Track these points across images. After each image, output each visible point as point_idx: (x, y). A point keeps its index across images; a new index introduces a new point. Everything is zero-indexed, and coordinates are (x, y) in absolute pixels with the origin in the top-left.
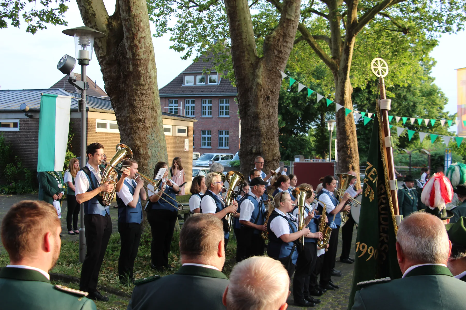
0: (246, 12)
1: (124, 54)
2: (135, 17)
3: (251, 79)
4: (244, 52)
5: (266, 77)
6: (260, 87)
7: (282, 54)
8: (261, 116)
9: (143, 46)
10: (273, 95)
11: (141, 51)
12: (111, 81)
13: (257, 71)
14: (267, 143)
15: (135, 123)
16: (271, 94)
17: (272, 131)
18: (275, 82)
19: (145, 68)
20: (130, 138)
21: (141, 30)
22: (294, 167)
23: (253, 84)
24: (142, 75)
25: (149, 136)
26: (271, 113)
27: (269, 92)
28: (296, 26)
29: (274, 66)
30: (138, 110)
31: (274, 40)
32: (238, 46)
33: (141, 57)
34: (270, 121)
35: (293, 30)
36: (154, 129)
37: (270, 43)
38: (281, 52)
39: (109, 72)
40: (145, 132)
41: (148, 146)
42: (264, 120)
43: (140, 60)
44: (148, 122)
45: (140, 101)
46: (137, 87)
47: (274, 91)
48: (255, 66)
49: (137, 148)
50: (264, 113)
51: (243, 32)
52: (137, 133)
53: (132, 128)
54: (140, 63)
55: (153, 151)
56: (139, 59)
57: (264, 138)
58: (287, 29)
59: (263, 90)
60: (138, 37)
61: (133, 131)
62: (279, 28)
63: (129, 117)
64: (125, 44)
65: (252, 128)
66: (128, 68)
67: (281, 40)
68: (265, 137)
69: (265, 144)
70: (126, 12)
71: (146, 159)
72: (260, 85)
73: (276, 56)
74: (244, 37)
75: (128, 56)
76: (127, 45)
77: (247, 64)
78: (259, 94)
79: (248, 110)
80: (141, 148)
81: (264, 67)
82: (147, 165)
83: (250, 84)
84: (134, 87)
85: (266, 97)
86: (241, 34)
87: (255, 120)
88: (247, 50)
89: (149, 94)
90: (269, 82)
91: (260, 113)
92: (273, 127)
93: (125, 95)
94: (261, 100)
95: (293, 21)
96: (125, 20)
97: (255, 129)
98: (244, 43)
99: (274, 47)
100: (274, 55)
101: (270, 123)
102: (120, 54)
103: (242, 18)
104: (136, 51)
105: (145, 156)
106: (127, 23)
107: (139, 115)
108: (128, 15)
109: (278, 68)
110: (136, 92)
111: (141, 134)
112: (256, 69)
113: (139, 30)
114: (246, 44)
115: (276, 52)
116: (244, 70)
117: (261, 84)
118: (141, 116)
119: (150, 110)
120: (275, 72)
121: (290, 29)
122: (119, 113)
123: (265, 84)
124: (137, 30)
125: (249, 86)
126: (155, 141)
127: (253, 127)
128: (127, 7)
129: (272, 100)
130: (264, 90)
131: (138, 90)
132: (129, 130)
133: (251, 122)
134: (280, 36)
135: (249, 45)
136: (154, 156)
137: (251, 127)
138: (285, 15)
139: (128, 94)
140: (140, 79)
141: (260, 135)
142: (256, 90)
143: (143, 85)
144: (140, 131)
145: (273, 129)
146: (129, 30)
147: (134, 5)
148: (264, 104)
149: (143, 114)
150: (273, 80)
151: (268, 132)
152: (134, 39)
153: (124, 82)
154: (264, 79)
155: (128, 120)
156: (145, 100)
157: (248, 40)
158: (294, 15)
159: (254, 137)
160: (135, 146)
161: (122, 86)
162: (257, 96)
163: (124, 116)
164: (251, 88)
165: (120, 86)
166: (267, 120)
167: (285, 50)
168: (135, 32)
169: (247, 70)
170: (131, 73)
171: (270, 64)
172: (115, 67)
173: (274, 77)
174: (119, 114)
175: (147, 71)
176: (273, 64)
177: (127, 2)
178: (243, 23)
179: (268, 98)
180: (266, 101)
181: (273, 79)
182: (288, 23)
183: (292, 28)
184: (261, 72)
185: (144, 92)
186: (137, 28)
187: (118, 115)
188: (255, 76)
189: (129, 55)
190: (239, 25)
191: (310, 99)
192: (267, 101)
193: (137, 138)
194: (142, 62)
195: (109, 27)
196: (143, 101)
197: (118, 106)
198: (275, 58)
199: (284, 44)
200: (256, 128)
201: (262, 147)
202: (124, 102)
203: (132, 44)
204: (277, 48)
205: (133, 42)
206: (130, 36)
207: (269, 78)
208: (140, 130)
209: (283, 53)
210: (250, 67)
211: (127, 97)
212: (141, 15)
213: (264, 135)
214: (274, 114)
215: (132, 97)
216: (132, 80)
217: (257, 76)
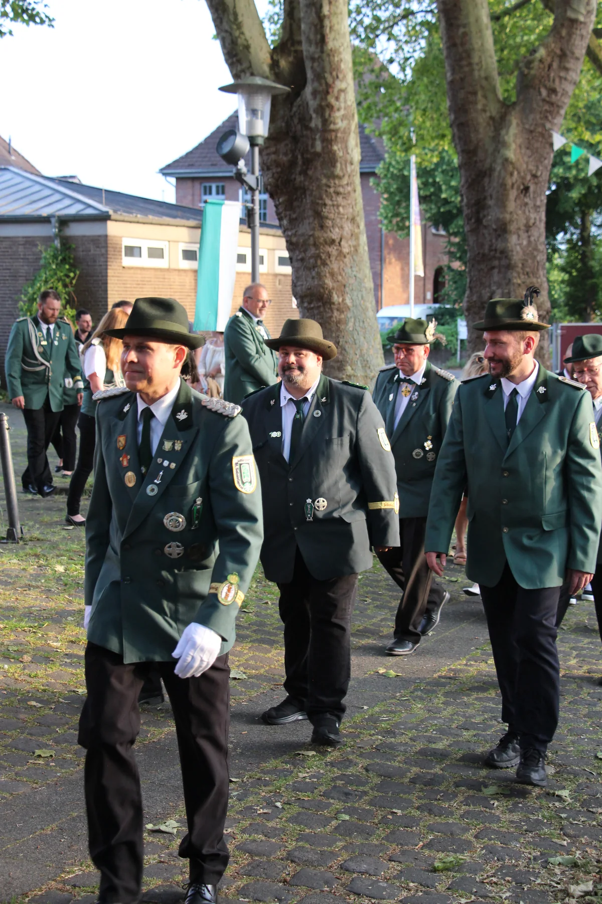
0: (480, 6)
1: (304, 120)
2: (331, 54)
3: (491, 150)
4: (475, 93)
5: (523, 146)
6: (510, 168)
7: (556, 95)
8: (512, 227)
9: (343, 105)
10: (536, 184)
11: (338, 115)
12: (279, 170)
13: (503, 132)
14: (524, 283)
15: (324, 246)
16: (532, 181)
17: (535, 257)
18: (542, 156)
19: (344, 146)
20: (314, 273)
21: (341, 76)
22: (562, 336)
23: (494, 161)
24: (339, 160)
25: (348, 270)
26: (532, 221)
27: (529, 177)
28: (588, 32)
29: (540, 121)
30: (330, 222)
31: (542, 66)
32: (462, 79)
33: (337, 126)
34: (529, 237)
35: (580, 43)
36: (355, 257)
37: (533, 72)
38: (553, 91)
39: (274, 153)
40: (341, 263)
41: (347, 289)
42: (519, 236)
43: (336, 131)
44: (346, 245)
45: (333, 205)
46: (329, 180)
47: (539, 174)
48: (499, 123)
49: (327, 292)
50: (517, 220)
51: (473, 49)
52: (327, 264)
53: (318, 256)
54: (336, 137)
55: (354, 298)
56: (333, 131)
57: (518, 273)
58: (569, 41)
59: (516, 173)
60: (336, 90)
61: (319, 262)
62: (551, 40)
63: (313, 235)
64: (307, 104)
65: (492, 253)
66: (313, 146)
67: (555, 65)
68: (519, 269)
69: (519, 285)
70: (317, 44)
71: (343, 312)
72: (512, 163)
73: (544, 100)
74: (476, 60)
75: (313, 125)
76: (313, 104)
77: (482, 119)
78: (509, 182)
79: (484, 216)
80: (334, 293)
81: (518, 125)
82: (346, 323)
83: (489, 161)
84: (324, 181)
85: (522, 187)
86: (468, 54)
87: (499, 236)
88: (482, 88)
89: (349, 193)
90: (529, 157)
91: (511, 221)
92: (536, 249)
93: (305, 197)
94: (513, 194)
95: (581, 23)
96: (313, 59)
97: (498, 255)
98: (476, 73)
99: (540, 81)
100: (539, 97)
101: (529, 242)
102: (296, 121)
103: (472, 19)
104: (330, 115)
105: (342, 306)
106: (316, 64)
107: (331, 231)
108: (319, 50)
109: (548, 126)
110: (326, 191)
111: (335, 266)
112: (502, 129)
113: (337, 77)
114: (480, 76)
115: (544, 92)
116: (476, 131)
117: (514, 161)
118: (335, 234)
119: (349, 222)
120: (542, 135)
121: (575, 40)
122: (292, 229)
123: (521, 160)
124: (333, 78)
125: (487, 165)
126: (358, 280)
127: (496, 250)
128: (319, 37)
129: (534, 192)
130: (519, 173)
131: (329, 187)
132: (312, 261)
133: (491, 241)
134: (553, 58)
135: (486, 78)
136: (356, 306)
137: (491, 250)
138: (566, 11)
139: (311, 195)
140: (334, 166)
141: (509, 267)
142: (503, 173)
143: (340, 178)
144: (333, 262)
145: (535, 253)
146: (319, 76)
147: (330, 31)
148: (518, 202)
149: (337, 230)
150: (537, 152)
151: (527, 261)
152: (328, 93)
153: (304, 172)
154: (518, 151)
155: (311, 241)
156: (342, 204)
157: (484, 67)
158: (585, 9)
159: (496, 271)
160: (323, 288)
161: (300, 179)
162: (503, 185)
163: (303, 235)
164: (491, 170)
165: (295, 179)
166: (524, 235)
167: (563, 86)
168: (330, 80)
169: (481, 130)
170: (318, 155)
171: (531, 117)
172: (287, 145)
173: (537, 145)
174: (294, 231)
175: (347, 151)
176: (538, 117)
177: (319, 27)
178: (473, 29)
179: (526, 189)
180: (522, 196)
181: (537, 149)
182: (571, 27)
183: (578, 38)
184: (513, 135)
185: (341, 190)
186: (334, 74)
187: (290, 233)
188: (499, 142)
189: (316, 122)
190: (465, 34)
191: (561, 178)
192: (525, 195)
193: (328, 275)
194: (339, 135)
195: (274, 70)
196: (338, 206)
197: (290, 215)
198: (541, 103)
199: (562, 74)
200: (502, 252)
201: (514, 291)
202: (302, 209)
203: (323, 104)
204: (547, 82)
205: (326, 99)
206: (321, 89)
207: (528, 148)
208: (333, 259)
209: (559, 94)
210: (488, 124)
211: (308, 200)
212: (341, 49)
213: (517, 267)
214: (538, 223)
215: (319, 199)
216: (319, 168)
217: (505, 145)
